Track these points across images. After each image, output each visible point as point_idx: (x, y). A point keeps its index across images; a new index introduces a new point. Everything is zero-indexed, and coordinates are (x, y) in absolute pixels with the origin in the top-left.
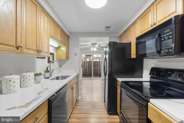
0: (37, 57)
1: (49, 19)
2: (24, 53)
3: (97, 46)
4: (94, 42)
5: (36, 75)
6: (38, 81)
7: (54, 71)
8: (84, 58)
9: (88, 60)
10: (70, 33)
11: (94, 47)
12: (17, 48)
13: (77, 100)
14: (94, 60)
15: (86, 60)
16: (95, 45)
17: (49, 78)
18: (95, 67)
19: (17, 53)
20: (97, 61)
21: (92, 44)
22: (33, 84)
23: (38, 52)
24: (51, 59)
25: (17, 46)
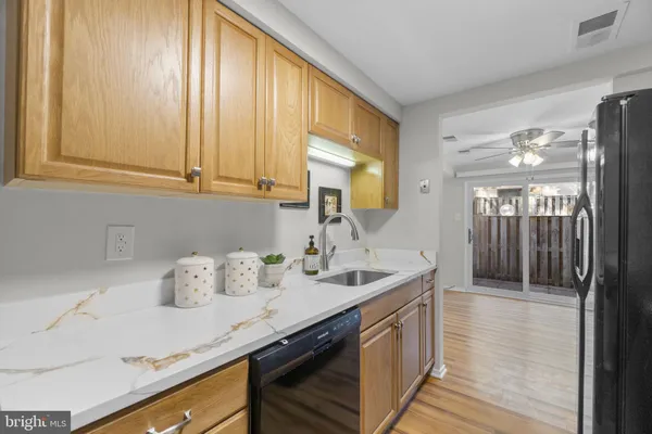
0: (281, 205)
1: (305, 70)
2: (210, 192)
3: (542, 141)
4: (523, 127)
5: (269, 260)
6: (271, 279)
7: (336, 252)
8: (491, 205)
9: (507, 210)
10: (402, 108)
11: (525, 149)
12: (190, 178)
13: (427, 378)
14: (542, 210)
15: (498, 211)
16: (531, 139)
17: (316, 273)
18: (545, 246)
19: (189, 192)
20: (557, 213)
21: (517, 138)
22: (253, 288)
23: (260, 187)
24: (330, 210)
25: (189, 171)
